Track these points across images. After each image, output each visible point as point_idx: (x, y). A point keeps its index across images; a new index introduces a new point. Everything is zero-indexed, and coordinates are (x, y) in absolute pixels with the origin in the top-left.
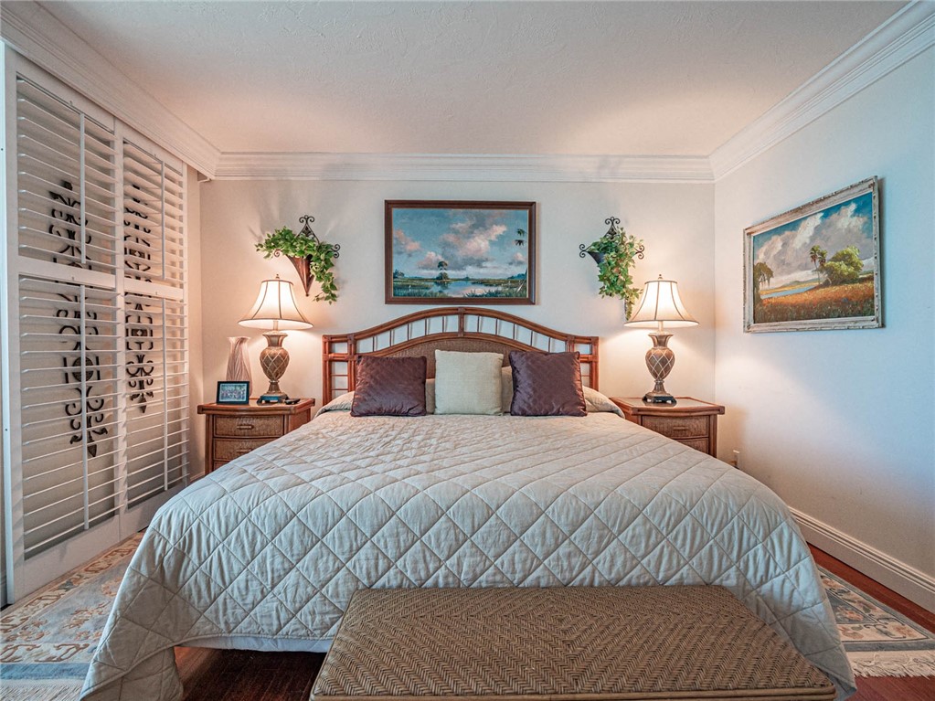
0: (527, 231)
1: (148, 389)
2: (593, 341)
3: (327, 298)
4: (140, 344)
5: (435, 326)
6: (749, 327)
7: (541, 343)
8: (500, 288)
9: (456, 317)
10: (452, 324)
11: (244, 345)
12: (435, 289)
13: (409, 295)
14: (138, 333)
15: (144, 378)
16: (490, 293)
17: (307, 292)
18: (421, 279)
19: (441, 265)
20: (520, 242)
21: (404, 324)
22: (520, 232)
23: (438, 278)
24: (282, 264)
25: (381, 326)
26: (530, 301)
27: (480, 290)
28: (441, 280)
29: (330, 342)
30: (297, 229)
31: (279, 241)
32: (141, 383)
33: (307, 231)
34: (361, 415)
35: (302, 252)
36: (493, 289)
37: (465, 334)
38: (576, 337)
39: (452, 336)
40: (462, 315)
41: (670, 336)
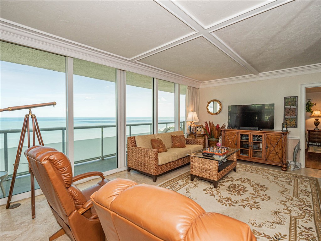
41: (319, 119)
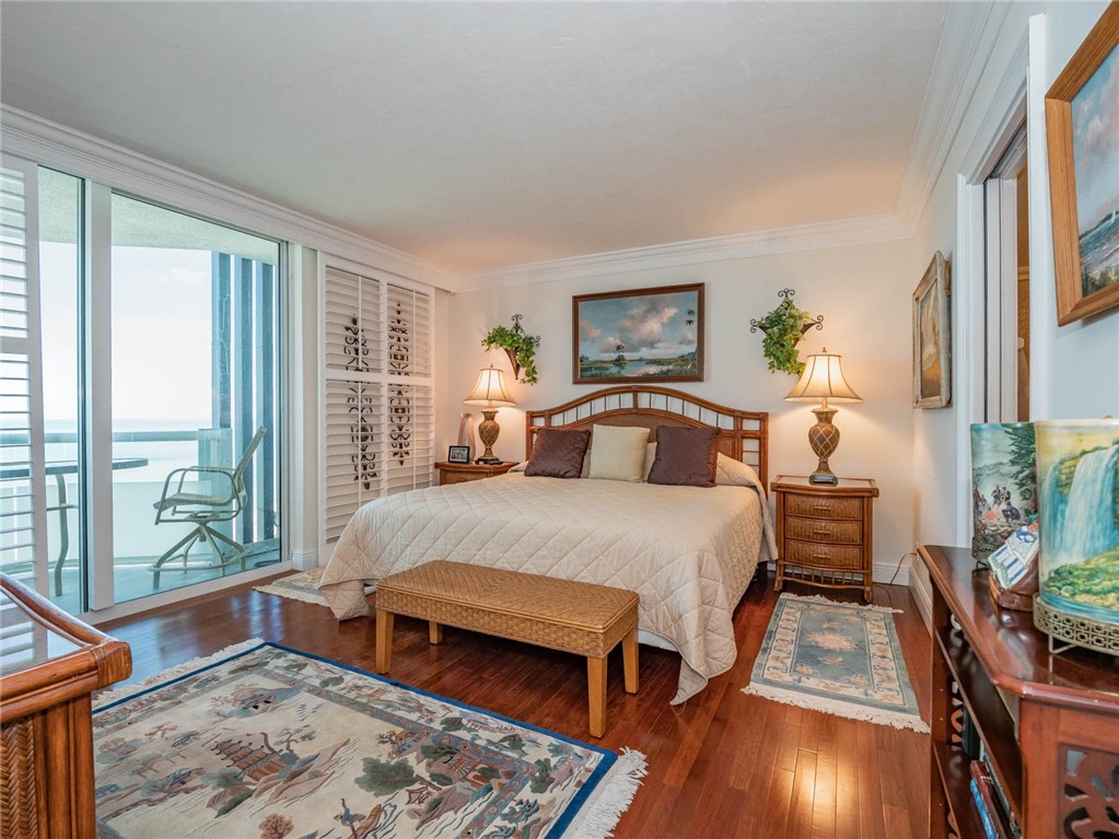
0: (696, 310)
1: (405, 449)
2: (762, 418)
3: (529, 381)
4: (400, 418)
5: (613, 403)
6: (917, 402)
7: (709, 418)
8: (671, 367)
9: (631, 395)
10: (627, 401)
11: (470, 419)
12: (614, 370)
13: (593, 376)
14: (399, 411)
15: (402, 441)
16: (662, 372)
17: (517, 375)
18: (603, 362)
19: (619, 348)
20: (690, 322)
21: (586, 402)
22: (690, 312)
23: (616, 360)
24: (499, 356)
25: (569, 404)
26: (697, 377)
27: (653, 370)
28: (619, 362)
29: (531, 416)
30: (509, 326)
31: (498, 337)
32: (401, 445)
33: (517, 327)
34: (531, 475)
35: (510, 345)
36: (665, 368)
37: (638, 410)
38: (744, 413)
39: (627, 412)
40: (635, 392)
41: (833, 413)
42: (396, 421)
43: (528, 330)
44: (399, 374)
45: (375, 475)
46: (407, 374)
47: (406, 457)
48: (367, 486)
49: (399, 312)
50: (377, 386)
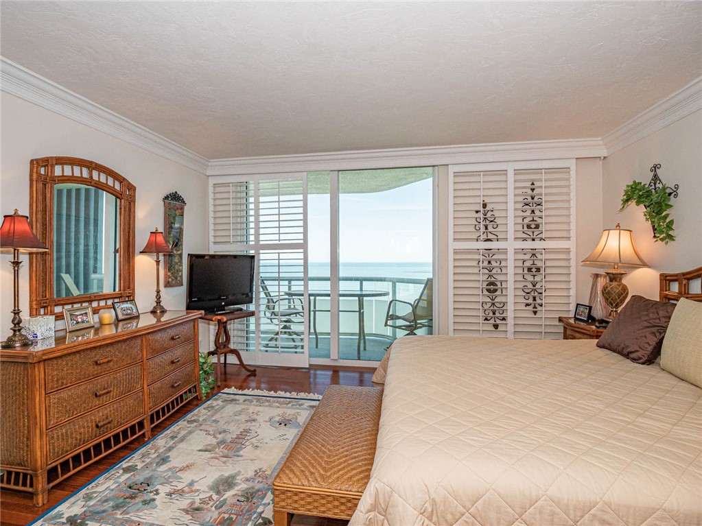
1: (538, 302)
3: (666, 239)
4: (534, 276)
14: (533, 270)
15: (536, 295)
17: (655, 233)
24: (638, 212)
30: (647, 179)
31: (636, 193)
32: (534, 298)
33: (656, 178)
42: (531, 279)
43: (667, 179)
44: (533, 240)
45: (504, 319)
46: (541, 239)
47: (539, 308)
48: (496, 326)
49: (533, 190)
50: (505, 251)
